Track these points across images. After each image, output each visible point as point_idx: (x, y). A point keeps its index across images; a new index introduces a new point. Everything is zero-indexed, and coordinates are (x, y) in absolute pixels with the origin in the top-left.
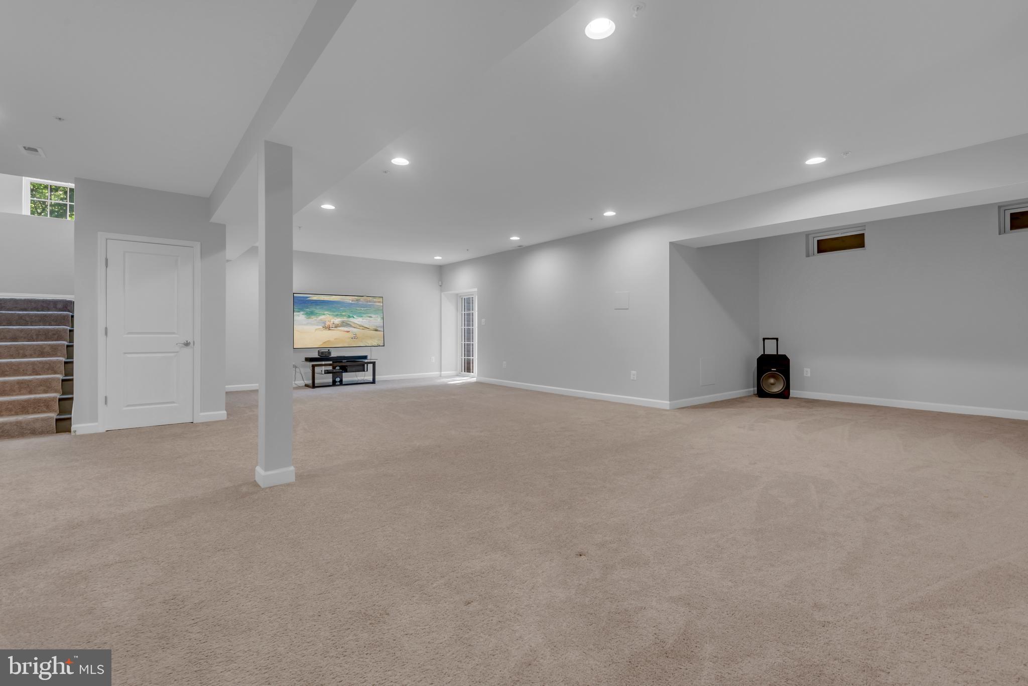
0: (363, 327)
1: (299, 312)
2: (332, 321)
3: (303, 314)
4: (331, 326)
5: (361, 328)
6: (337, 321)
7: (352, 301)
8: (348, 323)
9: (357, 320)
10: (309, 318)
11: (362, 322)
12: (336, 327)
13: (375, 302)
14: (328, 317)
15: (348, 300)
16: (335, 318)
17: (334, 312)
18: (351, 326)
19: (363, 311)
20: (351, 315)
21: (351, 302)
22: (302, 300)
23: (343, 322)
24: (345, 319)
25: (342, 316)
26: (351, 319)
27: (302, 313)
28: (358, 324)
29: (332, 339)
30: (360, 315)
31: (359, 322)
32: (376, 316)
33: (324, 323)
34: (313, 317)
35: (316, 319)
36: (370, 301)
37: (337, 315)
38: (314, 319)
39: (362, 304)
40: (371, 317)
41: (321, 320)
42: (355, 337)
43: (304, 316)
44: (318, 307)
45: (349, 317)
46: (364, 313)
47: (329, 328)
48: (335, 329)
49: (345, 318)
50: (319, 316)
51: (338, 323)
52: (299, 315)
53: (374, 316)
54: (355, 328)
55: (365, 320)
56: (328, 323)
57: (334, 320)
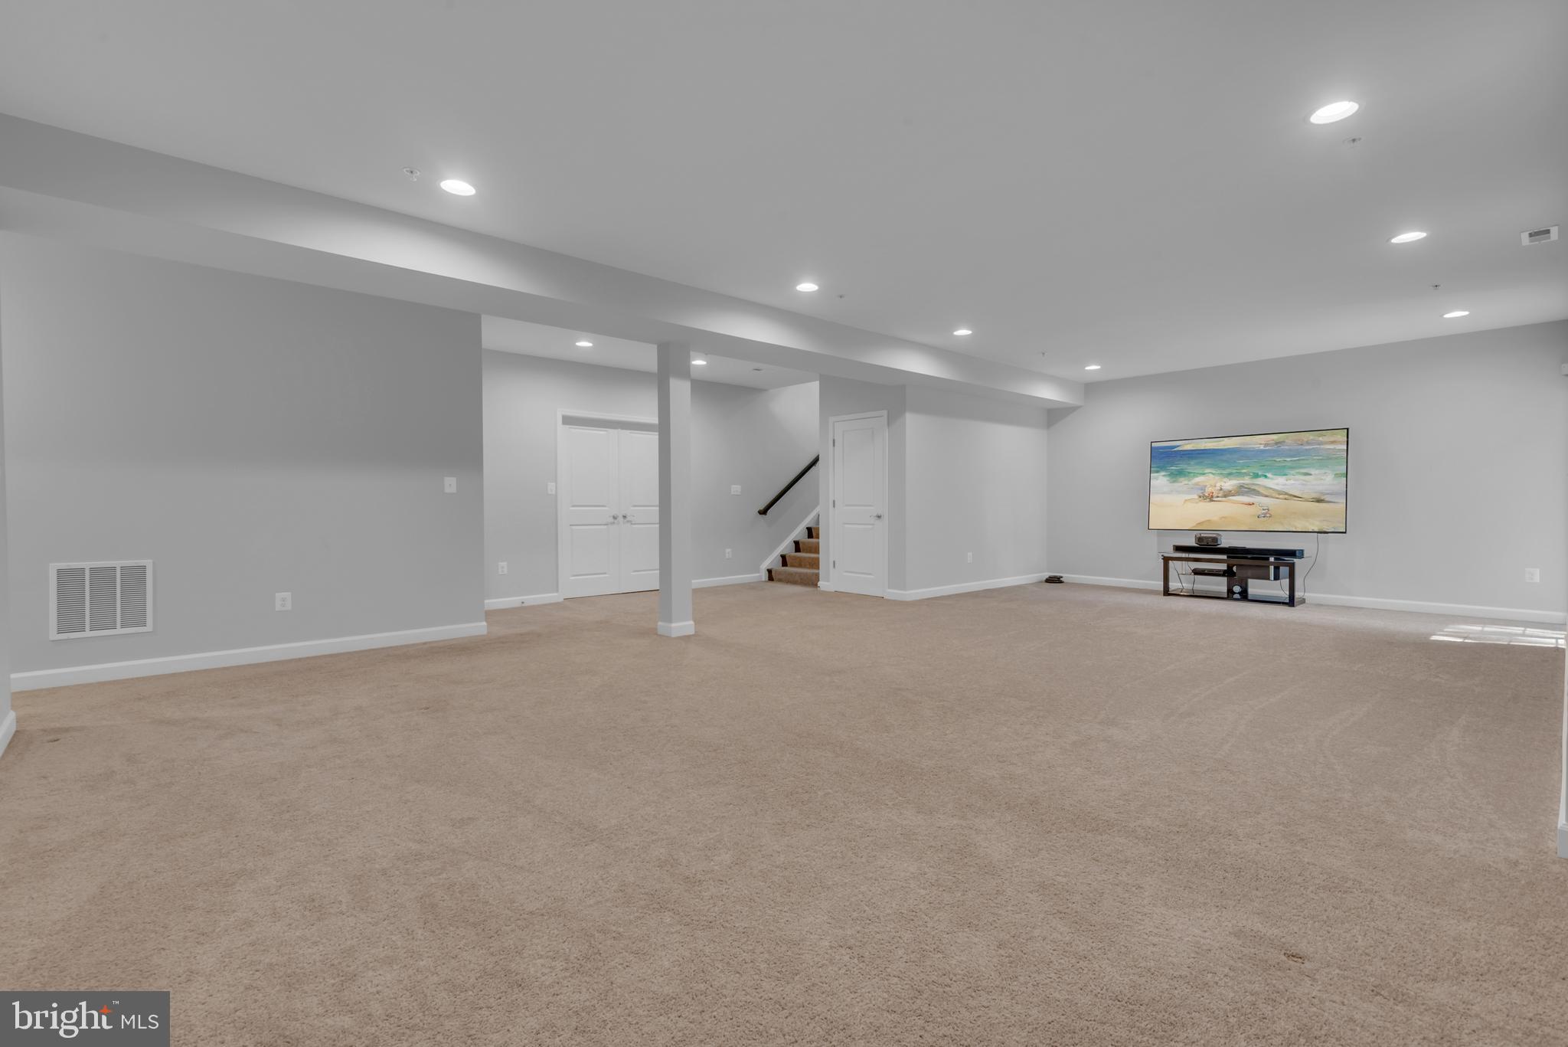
0: (1286, 494)
1: (1157, 472)
2: (1218, 485)
3: (1164, 476)
4: (1215, 495)
5: (1281, 496)
6: (1229, 484)
7: (1266, 445)
8: (1253, 487)
9: (1275, 482)
10: (1174, 482)
11: (1285, 485)
12: (1225, 496)
13: (1321, 443)
14: (1210, 479)
15: (1258, 443)
16: (1225, 480)
17: (1224, 468)
18: (1258, 493)
19: (1289, 464)
20: (1260, 474)
21: (1262, 447)
22: (1165, 452)
23: (1241, 486)
24: (1247, 480)
25: (1240, 475)
26: (1261, 481)
27: (1163, 473)
28: (1274, 490)
29: (1215, 518)
30: (1281, 471)
31: (1277, 484)
32: (1323, 471)
33: (1203, 488)
34: (1182, 479)
35: (1186, 482)
36: (1308, 443)
37: (1230, 474)
38: (1183, 482)
39: (1290, 450)
40: (1311, 475)
41: (1197, 484)
42: (1267, 514)
43: (1165, 479)
44: (1192, 462)
45: (1256, 476)
46: (1292, 468)
47: (1211, 498)
48: (1224, 499)
49: (1247, 478)
50: (1194, 476)
51: (1230, 488)
52: (1157, 478)
53: (1317, 472)
54: (1266, 496)
55: (1292, 482)
56: (1209, 490)
57: (1223, 484)
